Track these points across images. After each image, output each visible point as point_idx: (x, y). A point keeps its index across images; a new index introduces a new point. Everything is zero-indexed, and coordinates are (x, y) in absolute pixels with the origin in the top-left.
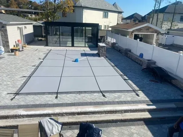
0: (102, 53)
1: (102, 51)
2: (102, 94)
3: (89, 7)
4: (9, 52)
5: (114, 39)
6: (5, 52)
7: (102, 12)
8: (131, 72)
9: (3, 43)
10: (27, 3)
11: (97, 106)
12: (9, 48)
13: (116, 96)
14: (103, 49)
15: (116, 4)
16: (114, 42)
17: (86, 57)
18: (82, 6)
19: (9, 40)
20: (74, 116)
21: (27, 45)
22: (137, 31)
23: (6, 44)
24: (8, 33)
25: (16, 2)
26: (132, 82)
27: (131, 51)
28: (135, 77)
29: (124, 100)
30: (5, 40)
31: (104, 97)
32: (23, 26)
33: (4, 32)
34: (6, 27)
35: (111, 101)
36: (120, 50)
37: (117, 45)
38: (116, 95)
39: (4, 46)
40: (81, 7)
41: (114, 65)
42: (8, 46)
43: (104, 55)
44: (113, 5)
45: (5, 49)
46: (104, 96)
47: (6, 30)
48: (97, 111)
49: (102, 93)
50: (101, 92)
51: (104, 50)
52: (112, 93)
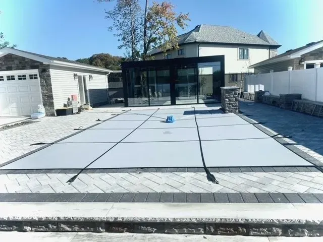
0: (229, 104)
1: (230, 100)
2: (206, 175)
3: (210, 41)
4: (53, 115)
5: (260, 85)
6: (47, 115)
7: (237, 49)
8: (303, 130)
9: (44, 100)
10: (119, 61)
11: (178, 206)
12: (53, 108)
13: (255, 179)
14: (232, 96)
15: (263, 34)
16: (260, 89)
17: (194, 115)
18: (197, 41)
19: (53, 93)
20: (94, 234)
21: (91, 106)
22: (313, 57)
23: (48, 100)
24: (52, 81)
25: (104, 62)
26: (308, 149)
27: (303, 97)
28: (318, 139)
29: (282, 191)
30: (47, 93)
31: (211, 182)
32: (87, 75)
33: (45, 80)
34: (49, 71)
35: (234, 192)
36: (274, 102)
37: (267, 94)
38: (255, 176)
39: (45, 105)
40: (195, 43)
41: (257, 123)
42: (52, 104)
43: (236, 109)
44: (259, 36)
45: (46, 110)
46: (211, 178)
47: (49, 76)
48: (171, 220)
49: (207, 172)
50: (206, 169)
51: (235, 97)
52: (242, 172)
